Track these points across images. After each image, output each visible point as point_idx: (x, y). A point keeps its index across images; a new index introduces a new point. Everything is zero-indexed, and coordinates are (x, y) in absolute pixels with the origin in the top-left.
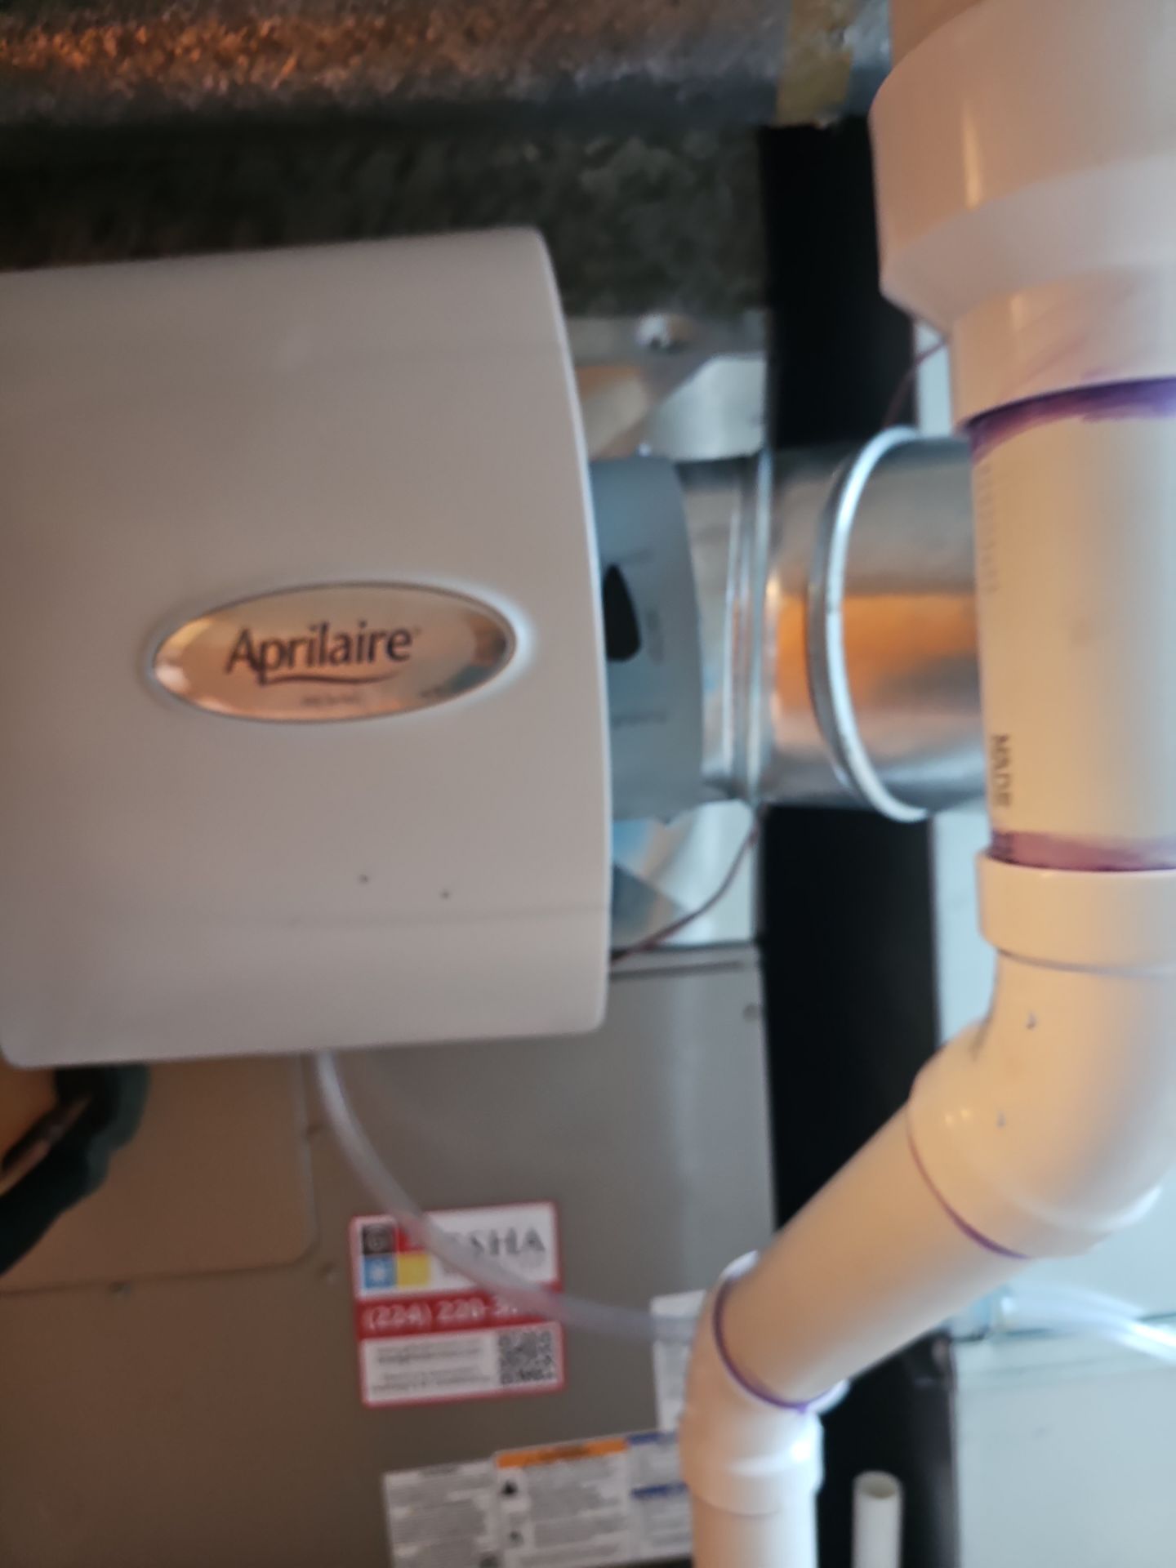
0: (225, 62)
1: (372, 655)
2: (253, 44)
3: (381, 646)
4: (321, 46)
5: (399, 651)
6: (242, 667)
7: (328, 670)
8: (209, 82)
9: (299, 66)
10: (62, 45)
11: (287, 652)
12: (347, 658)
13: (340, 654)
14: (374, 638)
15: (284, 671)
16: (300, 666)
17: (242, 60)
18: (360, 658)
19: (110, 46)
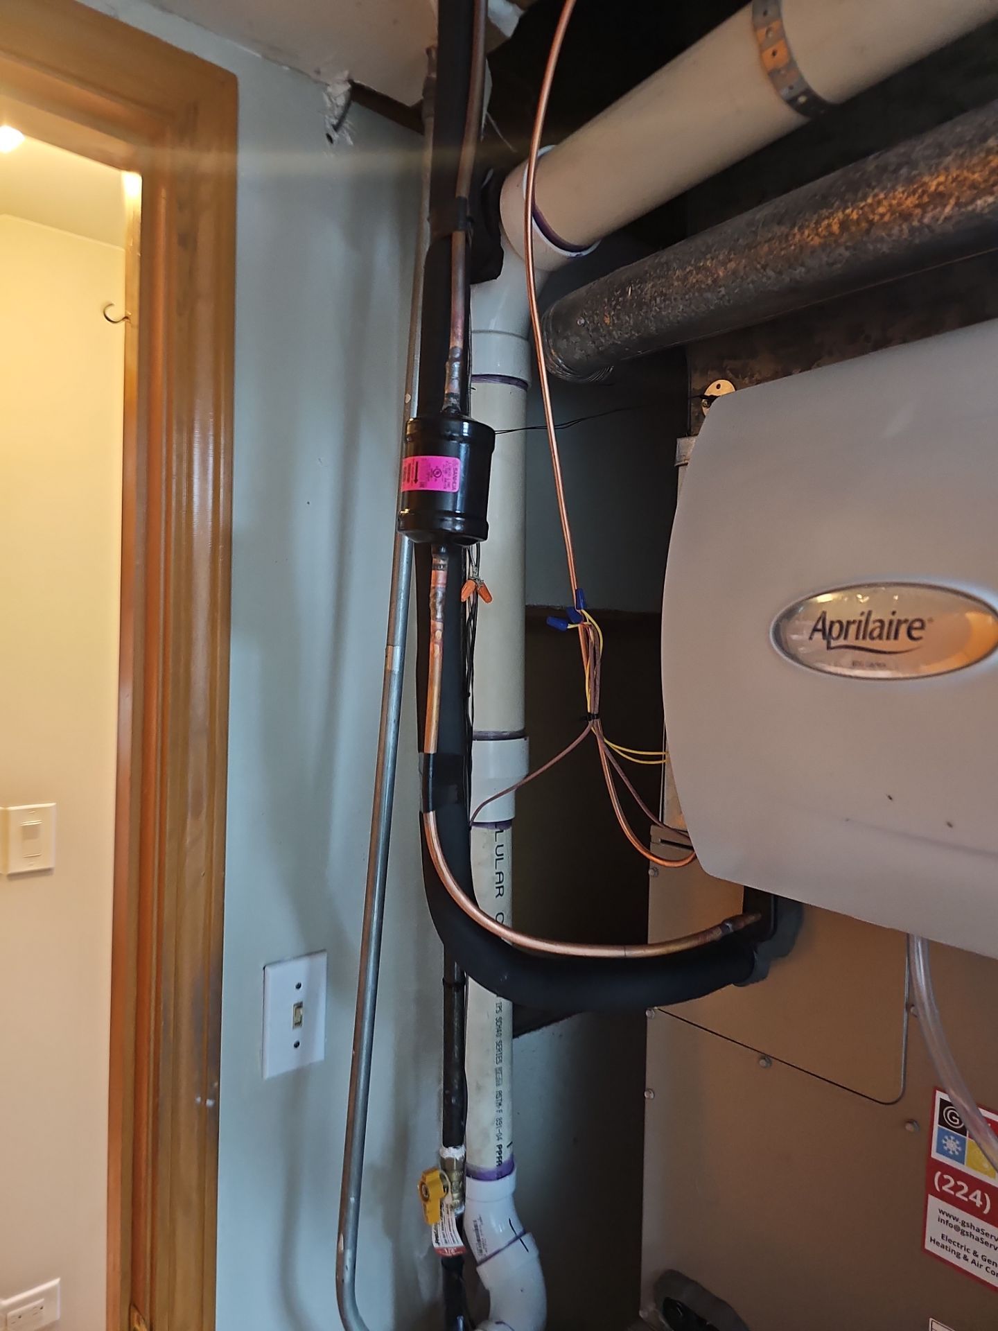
0: (906, 216)
1: (896, 637)
2: (926, 199)
3: (903, 629)
4: (973, 186)
5: (915, 634)
6: (818, 636)
7: (867, 643)
8: (895, 231)
9: (957, 204)
10: (809, 236)
11: (844, 628)
12: (880, 637)
13: (876, 633)
14: (899, 622)
15: (842, 642)
16: (851, 640)
17: (918, 211)
18: (888, 638)
19: (835, 228)
